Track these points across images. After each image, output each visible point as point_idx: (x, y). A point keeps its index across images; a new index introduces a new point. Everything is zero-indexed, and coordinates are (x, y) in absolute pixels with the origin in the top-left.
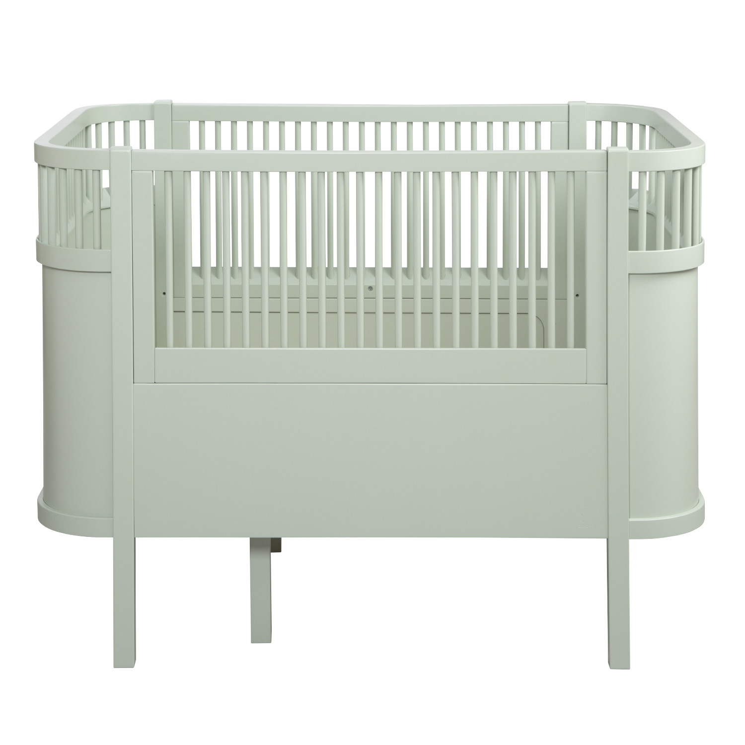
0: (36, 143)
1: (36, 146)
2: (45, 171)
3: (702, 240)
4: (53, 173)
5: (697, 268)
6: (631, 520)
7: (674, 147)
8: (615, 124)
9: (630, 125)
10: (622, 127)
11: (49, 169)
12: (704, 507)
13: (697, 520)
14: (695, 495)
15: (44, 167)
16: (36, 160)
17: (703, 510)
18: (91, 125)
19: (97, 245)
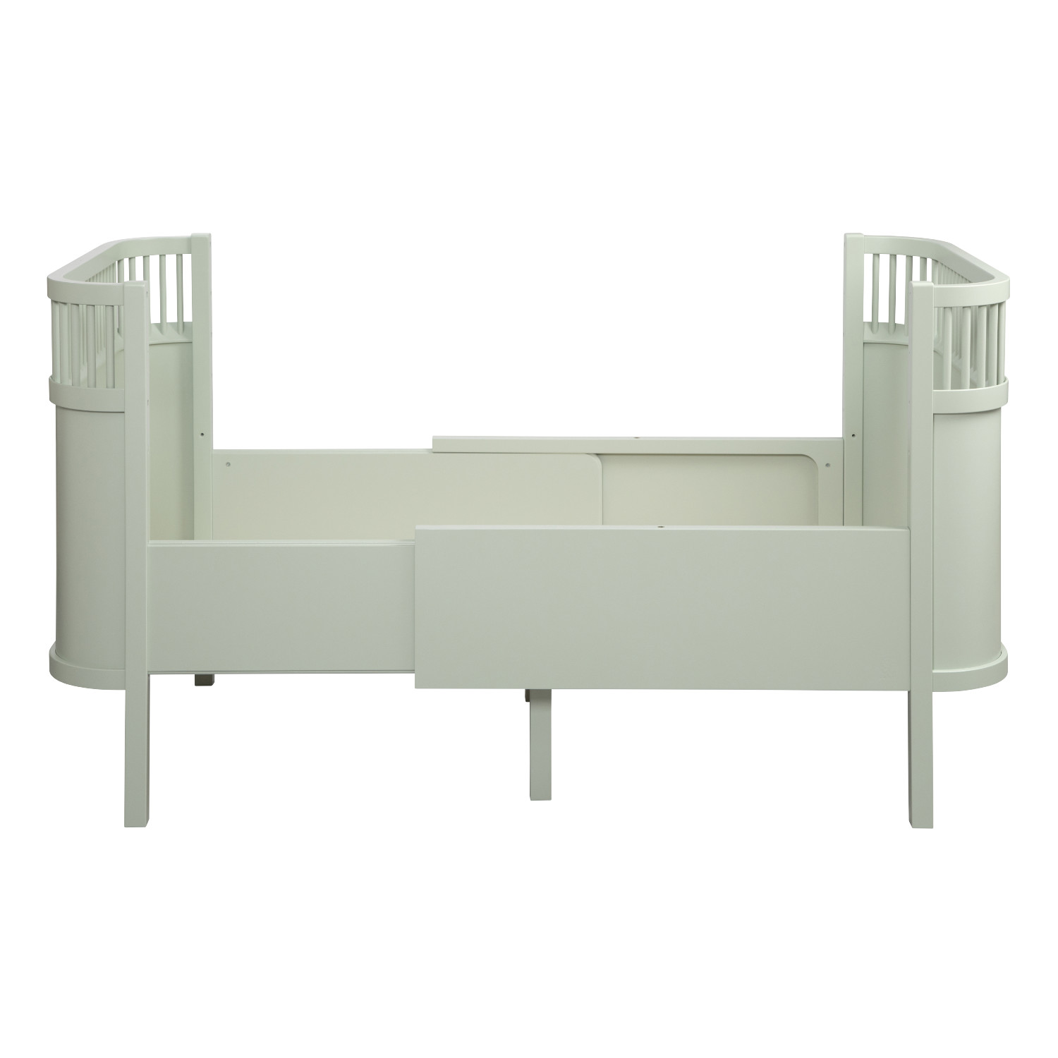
0: (50, 278)
1: (48, 279)
2: (57, 307)
3: (1005, 379)
4: (65, 308)
5: (1000, 408)
6: (934, 671)
7: (970, 282)
8: (893, 257)
9: (910, 258)
10: (901, 260)
11: (61, 304)
12: (1006, 660)
13: (1001, 672)
14: (996, 646)
15: (56, 302)
16: (49, 295)
17: (1006, 662)
18: (123, 259)
19: (110, 384)
